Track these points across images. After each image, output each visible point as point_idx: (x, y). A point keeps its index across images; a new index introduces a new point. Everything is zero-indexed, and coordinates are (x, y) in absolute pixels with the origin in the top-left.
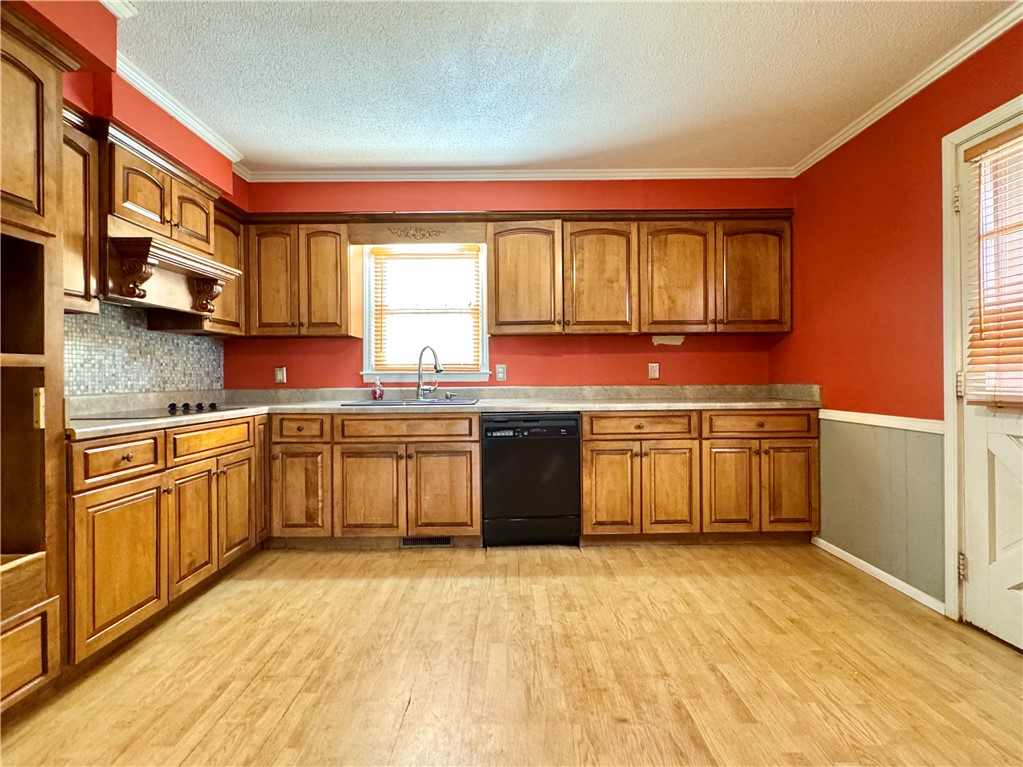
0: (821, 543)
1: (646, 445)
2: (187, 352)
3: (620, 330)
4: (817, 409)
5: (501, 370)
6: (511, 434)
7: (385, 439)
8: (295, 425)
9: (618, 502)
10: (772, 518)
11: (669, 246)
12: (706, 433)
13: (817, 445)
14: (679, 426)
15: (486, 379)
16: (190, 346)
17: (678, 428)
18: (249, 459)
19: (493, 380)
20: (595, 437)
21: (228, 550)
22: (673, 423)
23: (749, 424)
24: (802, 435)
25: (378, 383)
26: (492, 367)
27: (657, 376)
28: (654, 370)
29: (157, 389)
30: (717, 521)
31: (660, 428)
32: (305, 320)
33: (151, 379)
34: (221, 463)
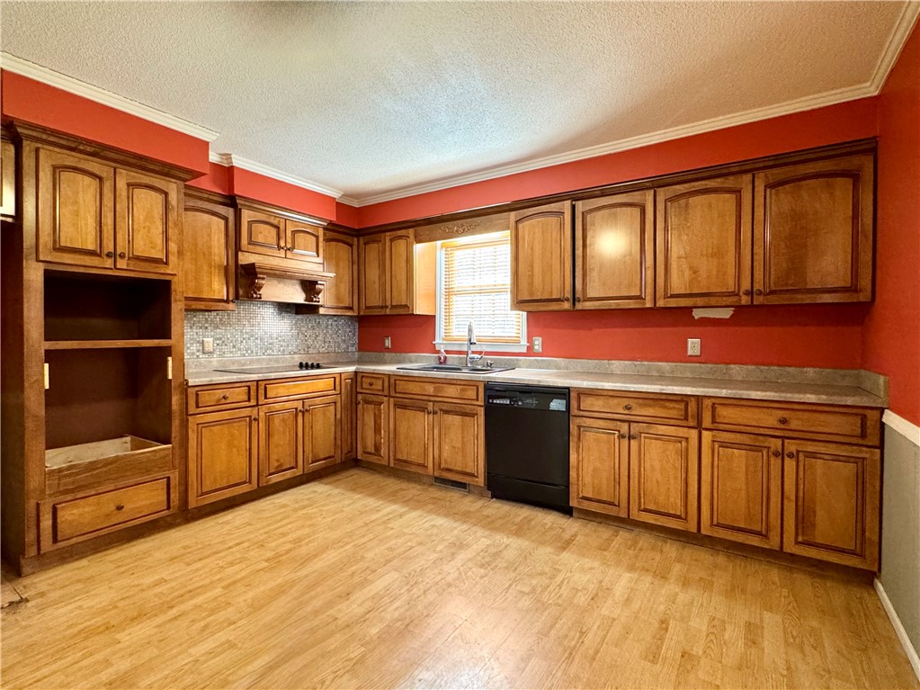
0: (880, 587)
1: (635, 428)
2: (327, 327)
3: (632, 304)
4: (882, 411)
5: (538, 344)
6: (508, 402)
7: (419, 397)
8: (369, 381)
9: (605, 482)
10: (800, 539)
11: (690, 211)
12: (707, 422)
13: (878, 456)
14: (675, 411)
15: (525, 350)
16: (330, 323)
17: (673, 413)
18: (335, 403)
19: (530, 352)
20: (582, 413)
21: (313, 462)
22: (665, 407)
23: (770, 419)
24: (854, 440)
25: (442, 350)
26: (530, 339)
27: (699, 354)
28: (694, 346)
29: (302, 352)
30: (718, 525)
31: (651, 411)
32: (388, 303)
33: (298, 345)
34: (306, 404)
